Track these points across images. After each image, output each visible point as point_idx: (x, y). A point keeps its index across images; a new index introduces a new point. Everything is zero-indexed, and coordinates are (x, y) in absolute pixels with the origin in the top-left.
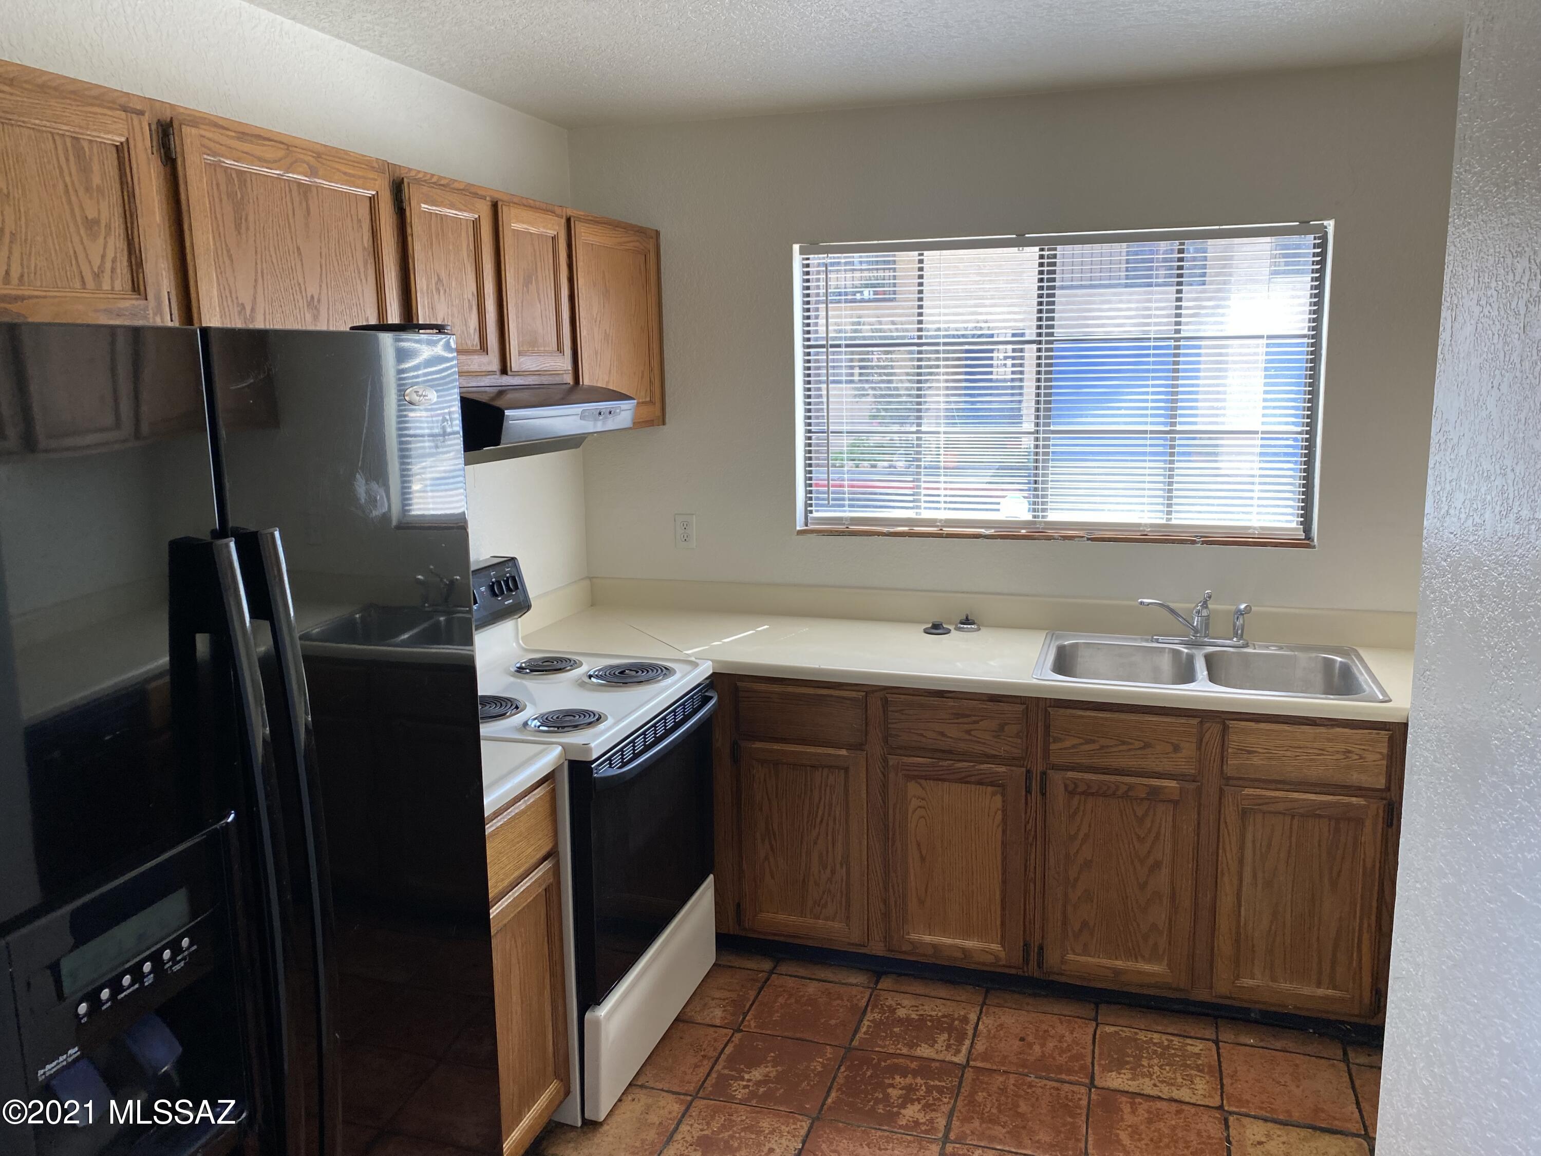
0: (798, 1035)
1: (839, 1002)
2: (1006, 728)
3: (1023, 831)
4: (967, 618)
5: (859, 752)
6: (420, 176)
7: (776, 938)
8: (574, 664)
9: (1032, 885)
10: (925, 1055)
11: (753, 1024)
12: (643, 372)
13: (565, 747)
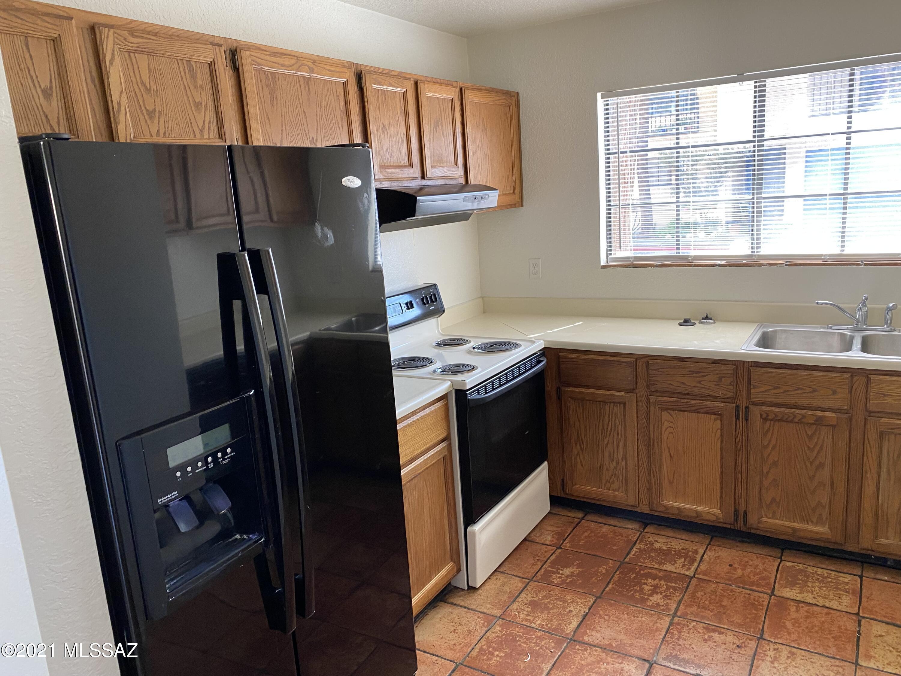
0: (594, 553)
1: (620, 537)
2: (723, 379)
3: (734, 443)
4: (707, 315)
5: (631, 394)
6: (372, 69)
7: (585, 500)
8: (467, 342)
9: (740, 475)
10: (668, 569)
11: (568, 545)
12: (508, 176)
13: (452, 382)
